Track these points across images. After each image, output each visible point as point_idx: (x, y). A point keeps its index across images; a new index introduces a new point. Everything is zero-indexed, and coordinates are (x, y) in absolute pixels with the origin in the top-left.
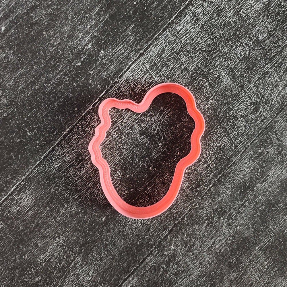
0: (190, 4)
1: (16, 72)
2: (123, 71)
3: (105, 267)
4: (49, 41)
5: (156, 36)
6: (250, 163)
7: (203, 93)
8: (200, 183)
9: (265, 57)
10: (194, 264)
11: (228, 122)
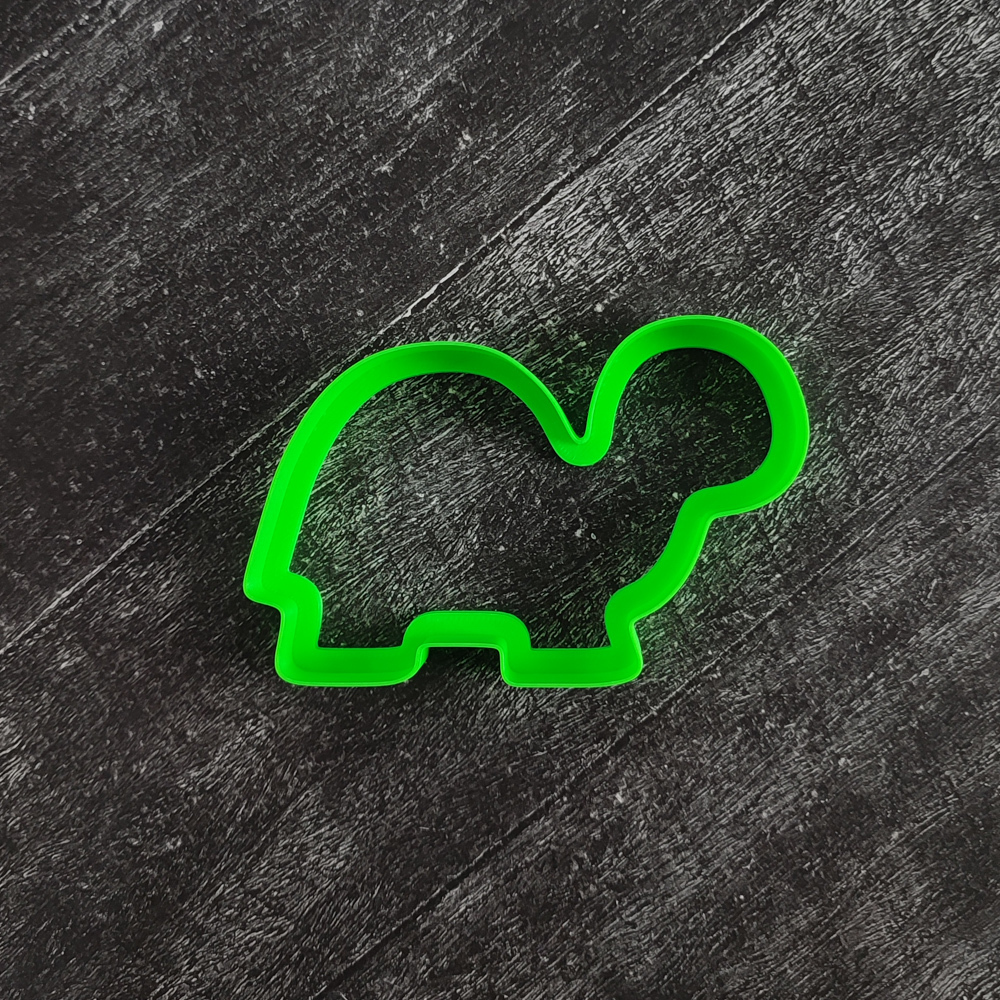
0: (771, 13)
1: (181, 170)
2: (527, 208)
3: (392, 833)
4: (299, 84)
5: (647, 105)
6: (906, 555)
7: (781, 310)
8: (736, 602)
9: (995, 215)
10: (683, 860)
11: (849, 412)
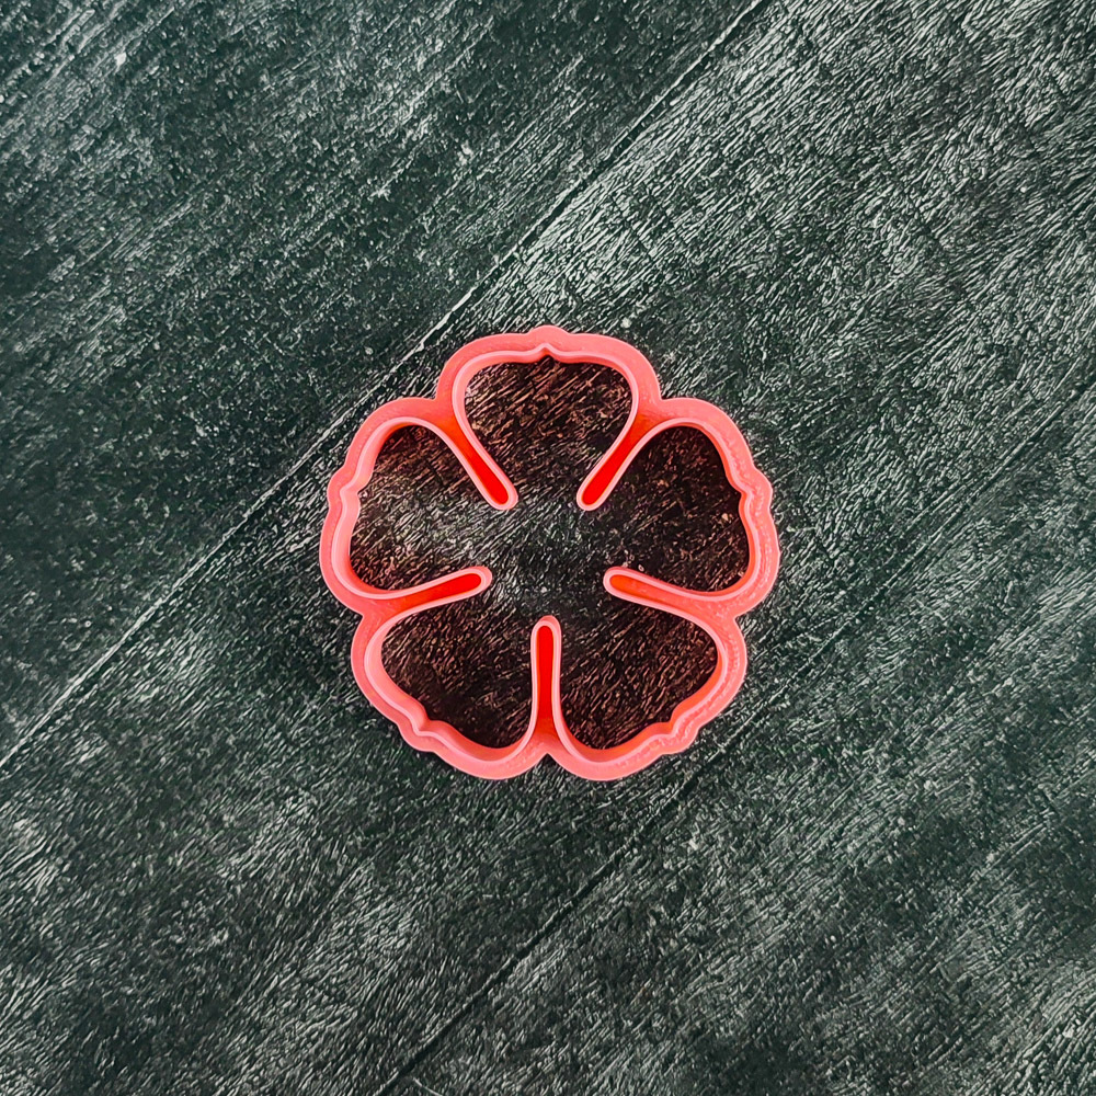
1: (161, 213)
2: (539, 222)
3: (453, 905)
4: (280, 109)
5: (658, 99)
6: (977, 559)
7: (821, 308)
8: (799, 624)
9: (1043, 185)
10: (767, 905)
11: (903, 411)
